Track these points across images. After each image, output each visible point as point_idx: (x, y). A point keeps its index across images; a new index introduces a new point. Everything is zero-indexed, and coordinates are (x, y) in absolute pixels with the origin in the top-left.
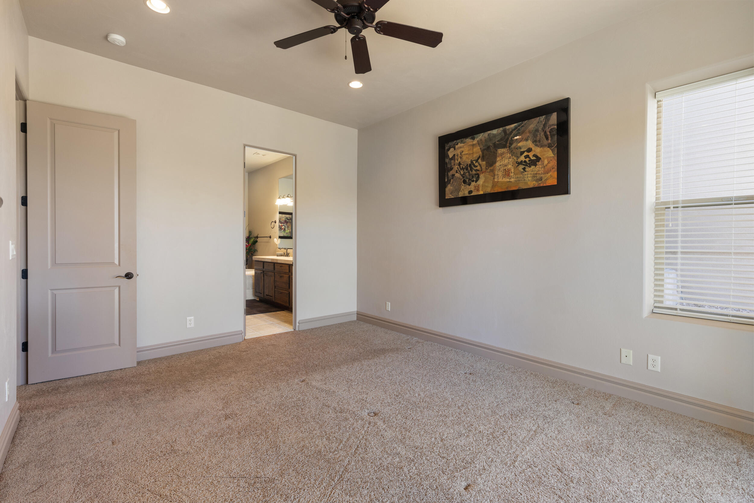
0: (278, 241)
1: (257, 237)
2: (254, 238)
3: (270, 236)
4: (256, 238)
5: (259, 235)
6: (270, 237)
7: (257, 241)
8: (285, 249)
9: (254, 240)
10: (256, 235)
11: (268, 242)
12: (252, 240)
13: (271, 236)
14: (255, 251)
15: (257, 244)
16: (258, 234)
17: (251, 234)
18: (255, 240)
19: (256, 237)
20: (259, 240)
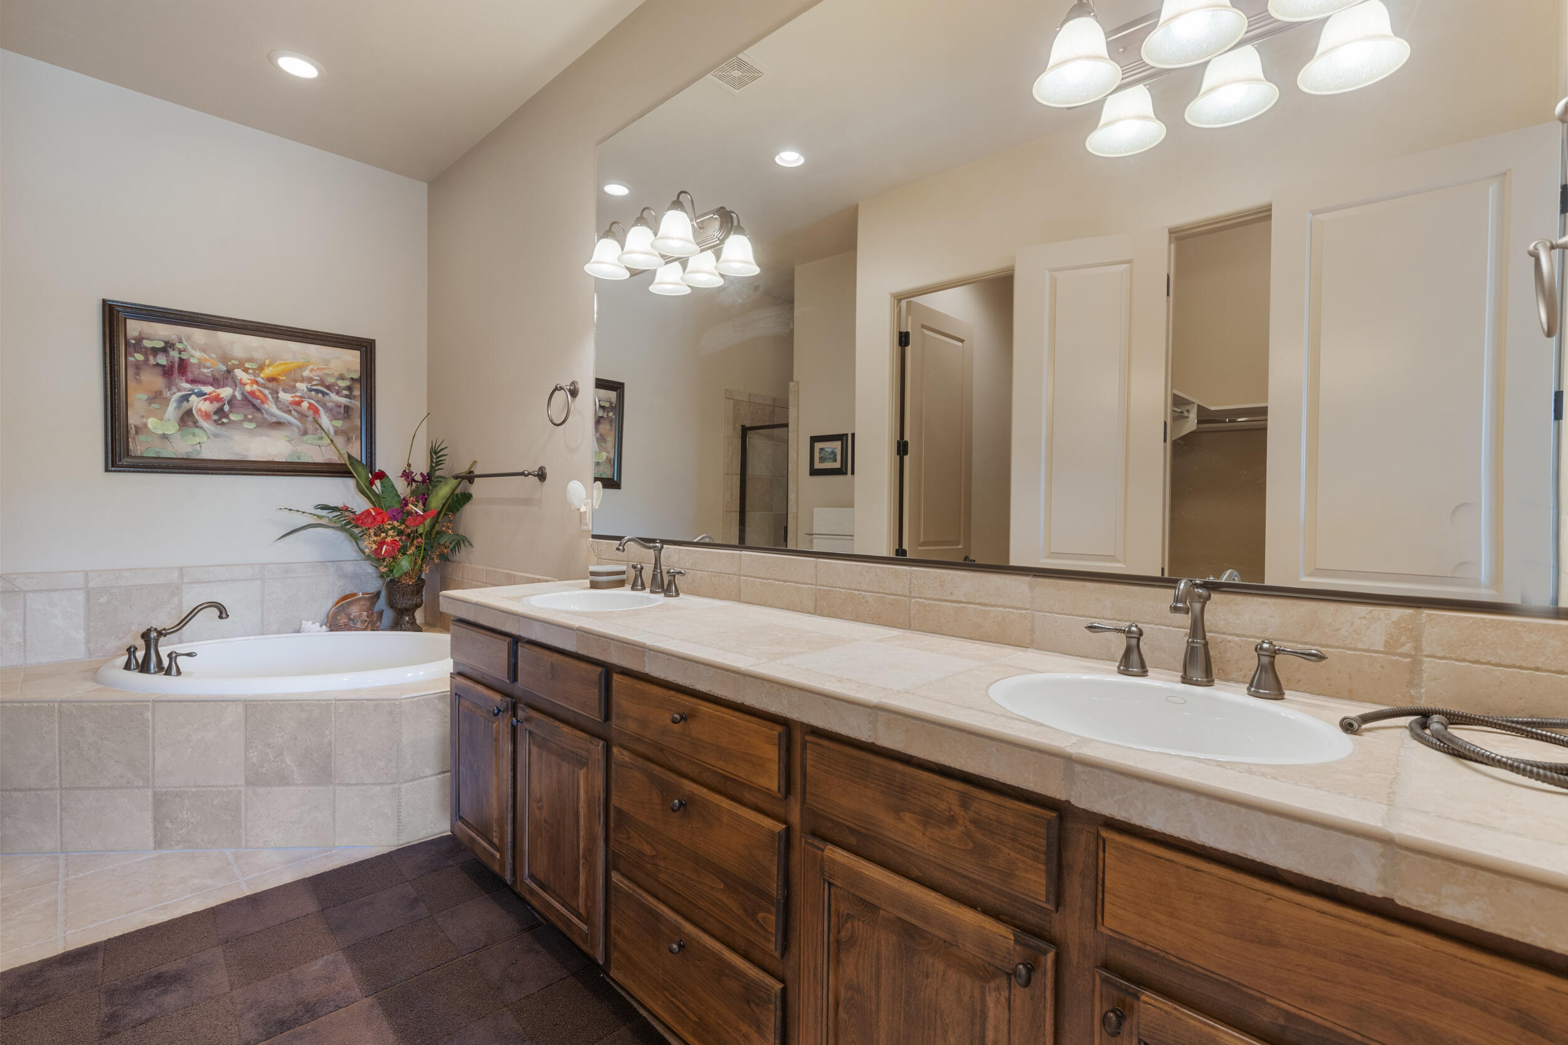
0: (590, 495)
1: (470, 477)
2: (454, 482)
3: (542, 469)
4: (466, 482)
5: (478, 464)
6: (541, 476)
7: (467, 497)
8: (645, 542)
9: (455, 490)
10: (463, 469)
11: (526, 502)
12: (442, 492)
13: (548, 471)
14: (458, 544)
15: (468, 509)
16: (475, 462)
17: (438, 464)
18: (458, 491)
19: (463, 478)
20: (478, 489)
